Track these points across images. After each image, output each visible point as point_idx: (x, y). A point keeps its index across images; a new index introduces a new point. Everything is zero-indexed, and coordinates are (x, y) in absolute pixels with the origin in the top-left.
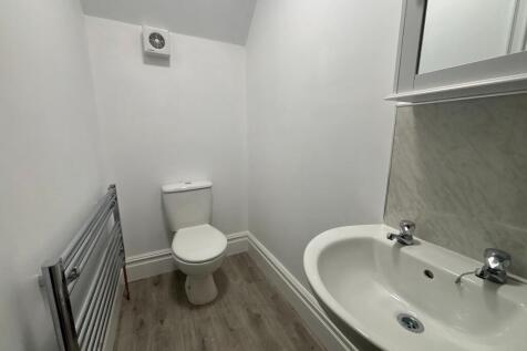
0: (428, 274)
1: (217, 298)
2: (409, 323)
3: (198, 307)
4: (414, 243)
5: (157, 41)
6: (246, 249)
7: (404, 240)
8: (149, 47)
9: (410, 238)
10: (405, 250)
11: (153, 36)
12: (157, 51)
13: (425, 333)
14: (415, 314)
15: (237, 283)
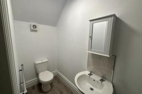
0: (94, 80)
1: (51, 89)
2: (92, 89)
3: (46, 92)
4: (92, 75)
5: (35, 27)
6: (56, 75)
7: (90, 74)
8: (32, 28)
9: (91, 74)
10: (91, 76)
11: (34, 26)
12: (35, 29)
13: (94, 91)
14: (92, 87)
15: (55, 84)
